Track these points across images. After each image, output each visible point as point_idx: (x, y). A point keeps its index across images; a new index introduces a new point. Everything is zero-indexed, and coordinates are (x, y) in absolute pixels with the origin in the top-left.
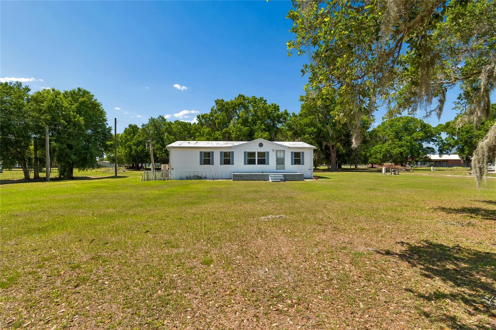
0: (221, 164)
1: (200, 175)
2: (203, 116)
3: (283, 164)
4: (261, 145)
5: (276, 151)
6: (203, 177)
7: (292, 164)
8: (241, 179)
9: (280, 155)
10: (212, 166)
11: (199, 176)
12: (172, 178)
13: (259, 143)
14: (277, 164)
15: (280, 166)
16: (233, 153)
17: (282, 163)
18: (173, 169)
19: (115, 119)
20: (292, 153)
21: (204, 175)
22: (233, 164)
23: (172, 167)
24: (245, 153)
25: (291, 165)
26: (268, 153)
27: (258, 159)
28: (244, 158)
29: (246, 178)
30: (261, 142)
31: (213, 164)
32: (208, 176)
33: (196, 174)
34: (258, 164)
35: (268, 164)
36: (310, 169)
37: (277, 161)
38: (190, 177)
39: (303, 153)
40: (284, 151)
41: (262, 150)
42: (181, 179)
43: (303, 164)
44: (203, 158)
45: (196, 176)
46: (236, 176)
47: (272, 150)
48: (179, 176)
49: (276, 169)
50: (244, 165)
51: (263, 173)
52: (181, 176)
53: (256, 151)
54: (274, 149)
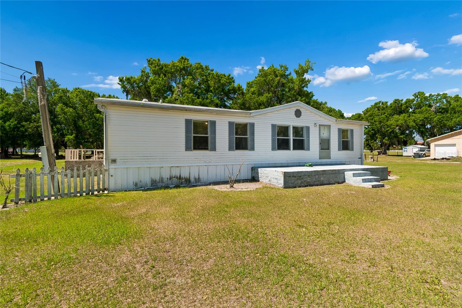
0: (230, 149)
1: (185, 174)
2: (128, 79)
3: (328, 149)
4: (298, 114)
5: (319, 125)
6: (192, 179)
9: (325, 135)
10: (212, 153)
11: (183, 176)
12: (111, 186)
13: (295, 109)
14: (322, 149)
15: (324, 153)
16: (253, 125)
17: (327, 147)
18: (114, 161)
20: (339, 130)
21: (194, 175)
22: (253, 149)
23: (112, 157)
24: (273, 126)
25: (339, 150)
26: (308, 128)
27: (294, 139)
28: (272, 136)
30: (298, 108)
31: (214, 149)
32: (204, 177)
33: (176, 172)
34: (294, 148)
35: (308, 149)
38: (162, 180)
39: (352, 131)
40: (329, 126)
41: (299, 123)
42: (138, 187)
43: (352, 150)
44: (193, 135)
45: (177, 178)
46: (290, 177)
47: (314, 124)
48: (131, 179)
49: (320, 159)
50: (272, 150)
51: (311, 166)
52: (136, 180)
53: (291, 125)
54: (316, 123)
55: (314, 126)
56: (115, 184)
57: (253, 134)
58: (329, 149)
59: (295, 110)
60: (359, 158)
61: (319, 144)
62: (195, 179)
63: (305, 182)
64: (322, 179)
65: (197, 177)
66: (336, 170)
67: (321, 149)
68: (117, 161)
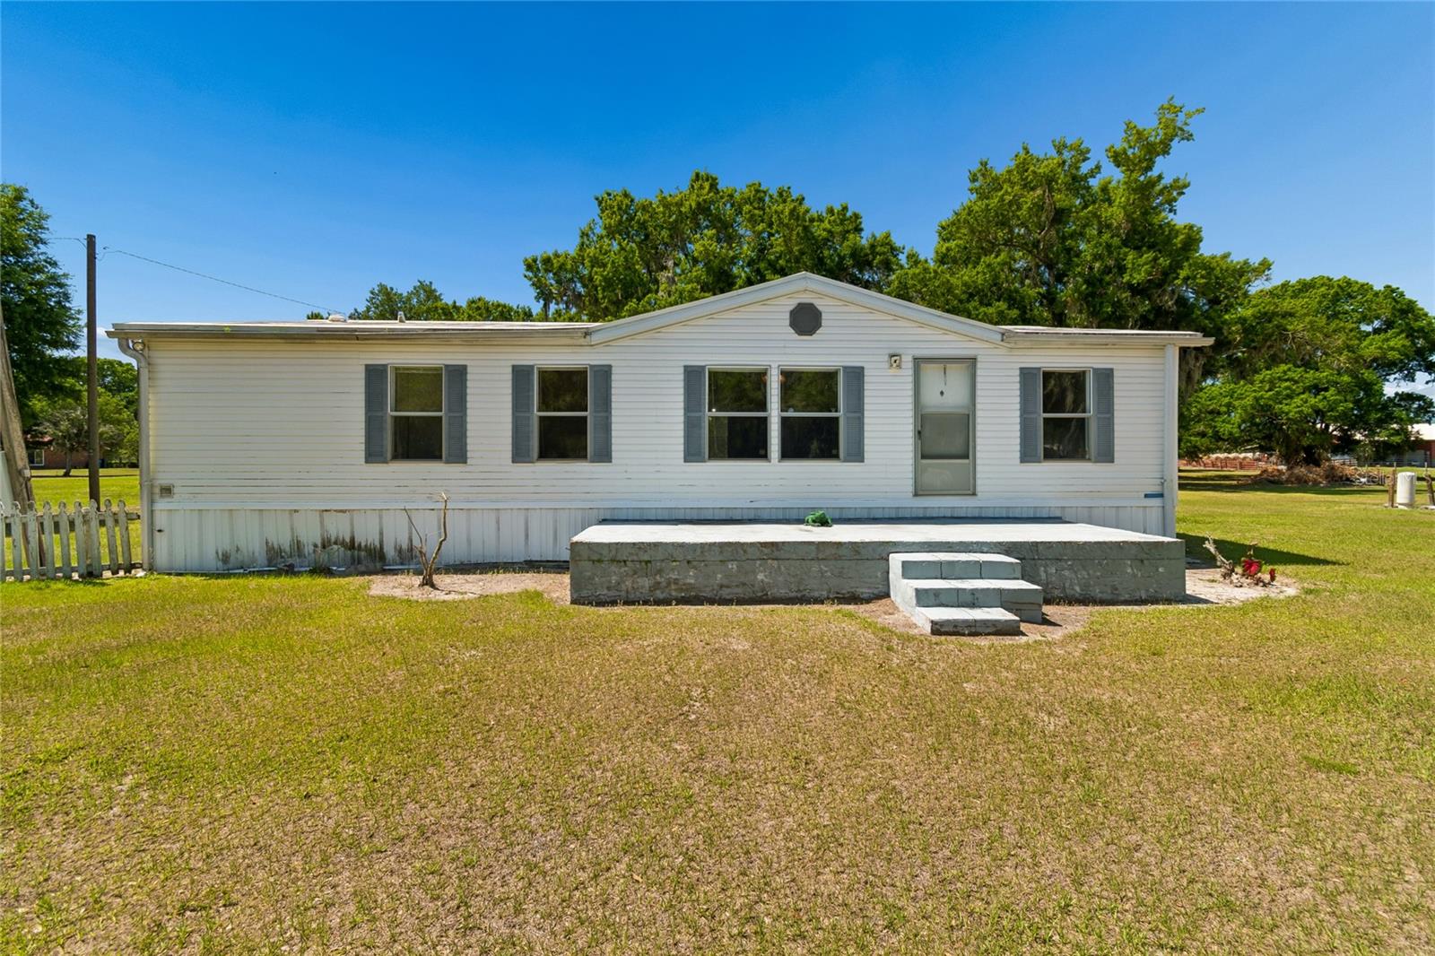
0: (519, 455)
1: (367, 534)
3: (966, 452)
4: (806, 320)
5: (918, 362)
6: (390, 552)
7: (1026, 456)
8: (645, 583)
9: (946, 393)
10: (453, 470)
11: (361, 539)
12: (162, 559)
13: (792, 304)
14: (925, 452)
15: (941, 471)
16: (605, 373)
17: (957, 447)
18: (167, 491)
19: (91, 240)
20: (1026, 374)
21: (395, 535)
22: (605, 455)
23: (163, 480)
24: (692, 374)
25: (1023, 461)
26: (857, 374)
27: (785, 421)
28: (687, 409)
29: (691, 578)
30: (806, 298)
31: (460, 456)
33: (339, 528)
34: (787, 454)
35: (857, 455)
36: (1155, 489)
37: (919, 434)
38: (298, 546)
39: (1106, 376)
40: (972, 361)
41: (811, 355)
42: (229, 567)
43: (1107, 456)
44: (391, 413)
45: (343, 544)
46: (599, 561)
47: (886, 358)
48: (212, 543)
49: (916, 495)
50: (685, 461)
51: (823, 522)
52: (226, 546)
53: (774, 365)
54: (897, 352)
55: (887, 365)
56: (171, 554)
57: (605, 403)
58: (967, 457)
59: (792, 308)
60: (1146, 496)
61: (911, 434)
62: (400, 551)
63: (673, 587)
64: (760, 577)
65: (405, 546)
66: (839, 544)
67: (924, 457)
68: (175, 490)
